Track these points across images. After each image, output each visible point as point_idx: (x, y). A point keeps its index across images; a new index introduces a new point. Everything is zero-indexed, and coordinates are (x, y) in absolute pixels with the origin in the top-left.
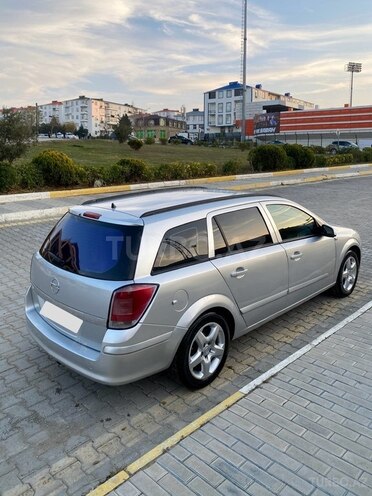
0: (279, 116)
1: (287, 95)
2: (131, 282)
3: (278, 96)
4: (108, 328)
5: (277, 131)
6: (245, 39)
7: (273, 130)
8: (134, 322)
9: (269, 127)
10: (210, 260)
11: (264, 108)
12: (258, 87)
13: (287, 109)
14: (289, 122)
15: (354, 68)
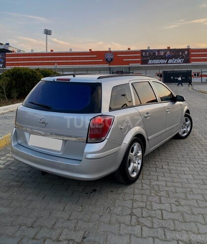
0: (5, 55)
1: (7, 44)
2: (100, 114)
3: (1, 44)
4: (87, 142)
5: (4, 66)
7: (1, 66)
8: (103, 138)
10: (134, 107)
14: (12, 60)
15: (48, 32)
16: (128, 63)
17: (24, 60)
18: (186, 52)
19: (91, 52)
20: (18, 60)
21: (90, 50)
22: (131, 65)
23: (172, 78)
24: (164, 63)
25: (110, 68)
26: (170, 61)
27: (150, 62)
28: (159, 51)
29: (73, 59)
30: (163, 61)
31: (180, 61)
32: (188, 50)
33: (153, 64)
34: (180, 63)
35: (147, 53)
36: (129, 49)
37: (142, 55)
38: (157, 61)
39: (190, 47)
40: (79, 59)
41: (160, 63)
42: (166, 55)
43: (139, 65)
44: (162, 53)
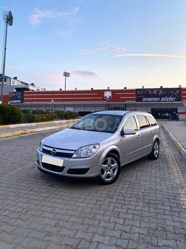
0: (23, 93)
1: (32, 84)
3: (27, 84)
5: (22, 102)
6: (5, 49)
7: (20, 101)
9: (17, 100)
11: (16, 89)
12: (15, 78)
13: (28, 90)
14: (29, 97)
15: (66, 75)
16: (124, 100)
17: (37, 97)
18: (178, 91)
19: (93, 91)
20: (33, 97)
21: (92, 89)
22: (127, 102)
23: (159, 114)
24: (157, 101)
25: (108, 104)
26: (163, 99)
27: (144, 99)
28: (152, 90)
29: (78, 96)
30: (156, 99)
31: (172, 99)
32: (180, 89)
33: (147, 101)
34: (172, 101)
35: (142, 92)
36: (125, 88)
37: (137, 93)
38: (151, 99)
39: (182, 87)
40: (82, 96)
41: (154, 101)
42: (159, 94)
43: (134, 102)
44: (155, 92)
